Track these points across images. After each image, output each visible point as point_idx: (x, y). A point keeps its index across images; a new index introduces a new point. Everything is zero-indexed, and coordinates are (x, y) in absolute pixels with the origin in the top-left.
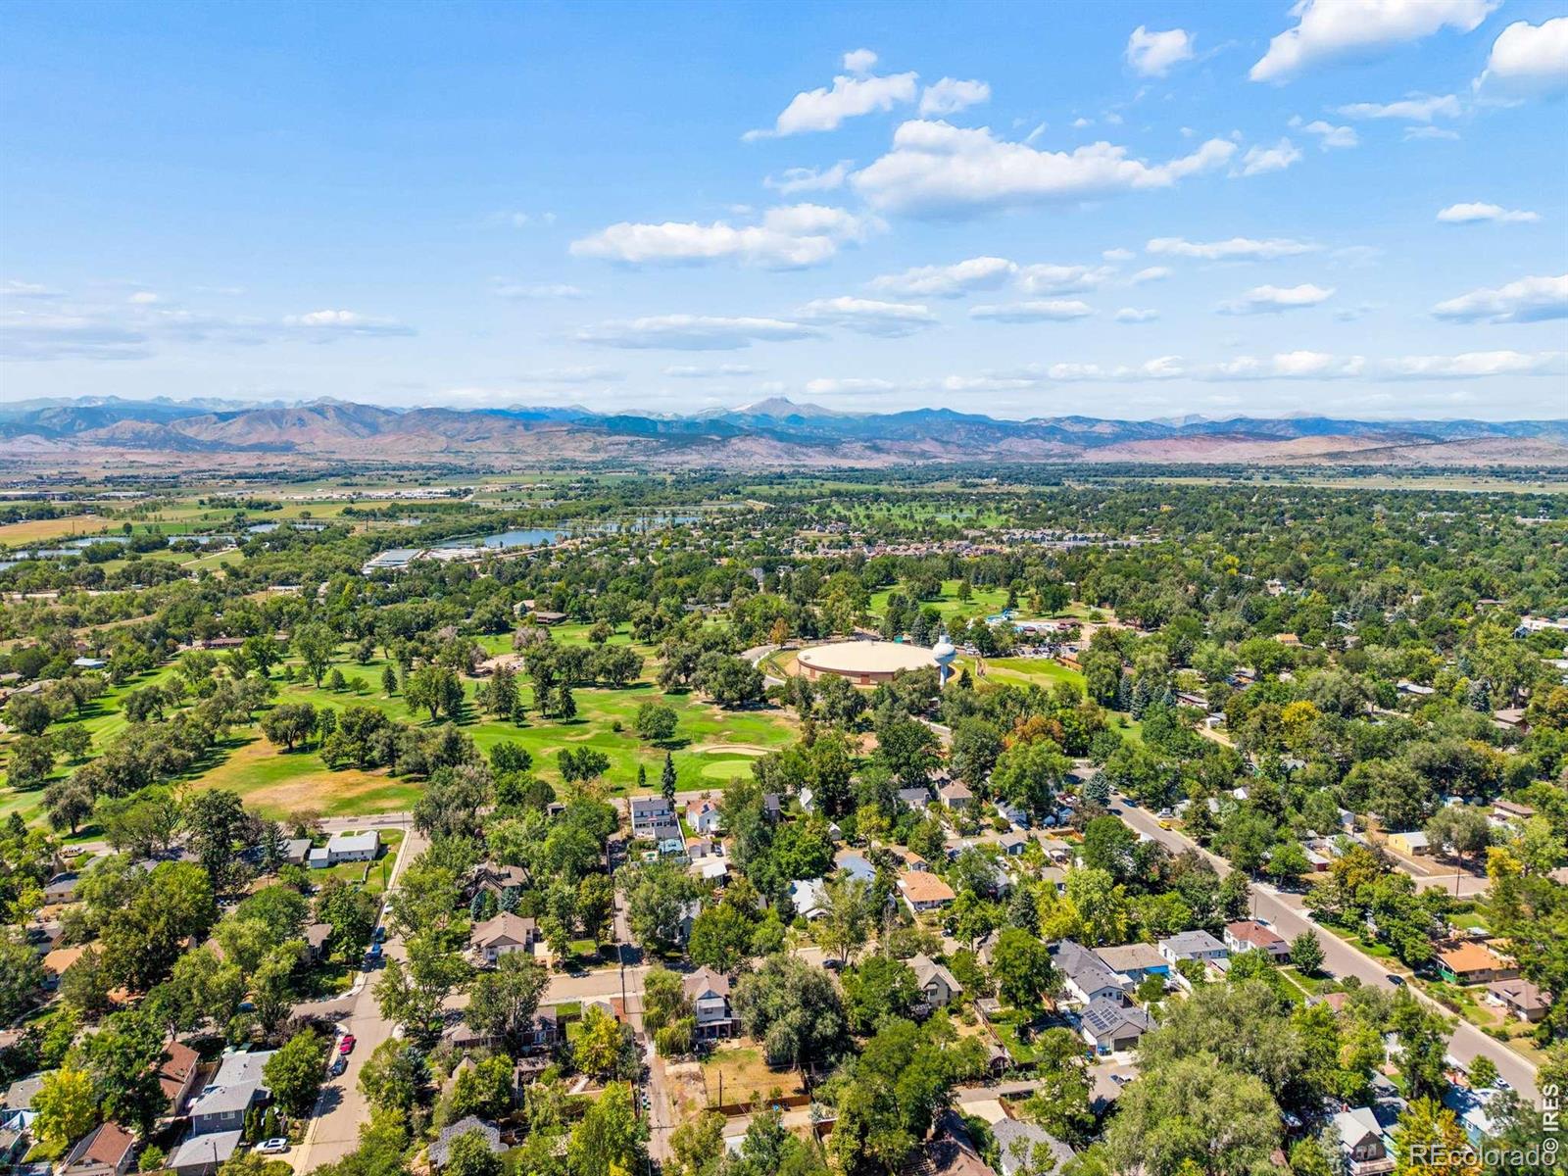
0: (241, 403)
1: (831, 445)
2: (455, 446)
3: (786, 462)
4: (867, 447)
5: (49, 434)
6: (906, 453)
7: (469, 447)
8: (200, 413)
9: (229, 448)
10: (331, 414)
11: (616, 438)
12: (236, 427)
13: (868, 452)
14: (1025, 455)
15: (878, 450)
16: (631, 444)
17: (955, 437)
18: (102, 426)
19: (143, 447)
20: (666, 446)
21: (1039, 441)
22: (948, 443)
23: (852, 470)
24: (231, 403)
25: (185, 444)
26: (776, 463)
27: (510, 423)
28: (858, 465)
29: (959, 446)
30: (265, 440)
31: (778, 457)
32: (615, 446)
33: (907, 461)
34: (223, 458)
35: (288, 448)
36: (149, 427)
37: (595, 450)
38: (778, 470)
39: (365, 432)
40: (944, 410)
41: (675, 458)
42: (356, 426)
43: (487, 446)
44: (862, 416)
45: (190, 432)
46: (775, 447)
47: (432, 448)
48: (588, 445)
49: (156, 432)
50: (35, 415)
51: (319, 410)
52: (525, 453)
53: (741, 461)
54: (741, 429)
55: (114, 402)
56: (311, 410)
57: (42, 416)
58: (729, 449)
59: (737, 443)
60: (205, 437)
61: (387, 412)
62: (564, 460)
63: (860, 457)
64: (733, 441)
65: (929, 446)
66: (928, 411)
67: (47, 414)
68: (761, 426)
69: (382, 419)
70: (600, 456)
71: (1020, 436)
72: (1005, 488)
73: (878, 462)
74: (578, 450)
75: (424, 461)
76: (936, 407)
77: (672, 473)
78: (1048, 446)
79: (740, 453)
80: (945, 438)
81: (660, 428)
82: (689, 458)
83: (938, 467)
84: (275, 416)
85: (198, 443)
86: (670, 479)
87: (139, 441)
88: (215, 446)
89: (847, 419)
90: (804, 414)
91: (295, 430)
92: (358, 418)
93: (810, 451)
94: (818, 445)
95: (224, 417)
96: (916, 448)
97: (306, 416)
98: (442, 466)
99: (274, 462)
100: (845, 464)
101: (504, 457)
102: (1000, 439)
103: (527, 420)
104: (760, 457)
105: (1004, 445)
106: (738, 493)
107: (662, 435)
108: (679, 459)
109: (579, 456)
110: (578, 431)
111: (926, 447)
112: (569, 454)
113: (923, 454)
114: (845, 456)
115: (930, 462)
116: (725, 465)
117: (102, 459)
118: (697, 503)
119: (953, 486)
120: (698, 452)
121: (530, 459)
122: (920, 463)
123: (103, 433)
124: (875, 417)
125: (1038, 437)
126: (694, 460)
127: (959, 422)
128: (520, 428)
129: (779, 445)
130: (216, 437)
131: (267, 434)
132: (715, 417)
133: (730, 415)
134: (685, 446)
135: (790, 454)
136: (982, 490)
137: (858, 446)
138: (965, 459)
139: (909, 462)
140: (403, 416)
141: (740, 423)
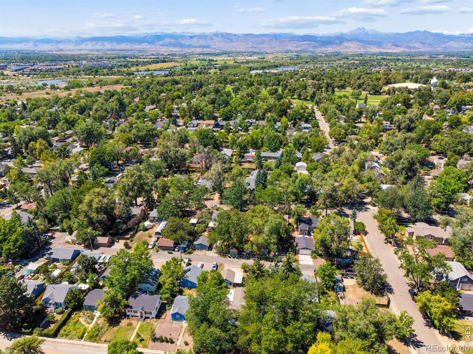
0: (195, 33)
1: (379, 44)
2: (255, 46)
3: (362, 50)
4: (393, 45)
5: (149, 43)
6: (408, 47)
7: (258, 46)
8: (185, 36)
9: (193, 47)
10: (219, 36)
11: (304, 43)
12: (195, 40)
13: (393, 47)
14: (456, 48)
15: (397, 46)
16: (309, 45)
17: (428, 41)
18: (161, 41)
19: (172, 46)
20: (320, 45)
21: (462, 43)
22: (425, 43)
23: (387, 53)
24: (192, 33)
25: (182, 46)
26: (358, 50)
27: (271, 38)
28: (389, 51)
29: (429, 45)
30: (203, 44)
31: (359, 48)
32: (304, 46)
33: (407, 50)
34: (193, 49)
35: (208, 47)
36: (173, 41)
37: (297, 47)
38: (360, 53)
39: (229, 41)
40: (425, 31)
41: (323, 49)
42: (227, 40)
43: (264, 45)
44: (392, 34)
45: (183, 42)
46: (358, 45)
47: (249, 46)
48: (295, 45)
49: (175, 42)
50: (145, 37)
51: (216, 35)
52: (275, 48)
53: (346, 50)
54: (346, 39)
55: (163, 33)
56: (214, 35)
57: (147, 38)
58: (342, 46)
59: (345, 44)
60: (187, 43)
61: (235, 35)
62: (288, 50)
63: (390, 49)
64: (344, 43)
65: (417, 45)
66: (418, 32)
67: (149, 37)
68: (353, 38)
69: (234, 37)
70: (299, 49)
71: (455, 41)
72: (447, 58)
73: (397, 50)
74: (292, 47)
75: (246, 50)
76: (422, 30)
77: (324, 53)
78: (466, 45)
79: (346, 47)
80: (424, 42)
81: (319, 39)
82: (328, 49)
83: (420, 52)
84: (204, 37)
85: (185, 45)
86: (324, 55)
87: (171, 45)
88: (189, 46)
89: (386, 34)
90: (370, 33)
91: (210, 41)
92: (227, 37)
93: (371, 46)
94: (374, 44)
95: (191, 37)
96: (412, 45)
97: (213, 36)
98: (253, 52)
99: (206, 50)
100: (384, 51)
101: (269, 49)
102: (447, 42)
103: (276, 37)
104: (352, 48)
105: (448, 44)
106: (348, 59)
107: (319, 41)
108: (324, 49)
109: (292, 48)
110: (292, 40)
111: (415, 45)
112: (289, 48)
113: (414, 48)
114: (384, 48)
115: (417, 50)
116: (340, 51)
117: (164, 50)
118: (335, 61)
119: (427, 57)
120: (331, 47)
121: (277, 50)
122: (413, 51)
123: (162, 42)
124: (397, 34)
125: (463, 41)
126: (330, 50)
127: (430, 35)
128: (274, 40)
129: (360, 44)
130: (189, 44)
131: (202, 42)
132: (337, 35)
133: (343, 34)
134: (327, 45)
135: (364, 47)
136: (438, 59)
137: (389, 45)
138: (431, 49)
139: (408, 50)
140: (240, 36)
141: (346, 37)
